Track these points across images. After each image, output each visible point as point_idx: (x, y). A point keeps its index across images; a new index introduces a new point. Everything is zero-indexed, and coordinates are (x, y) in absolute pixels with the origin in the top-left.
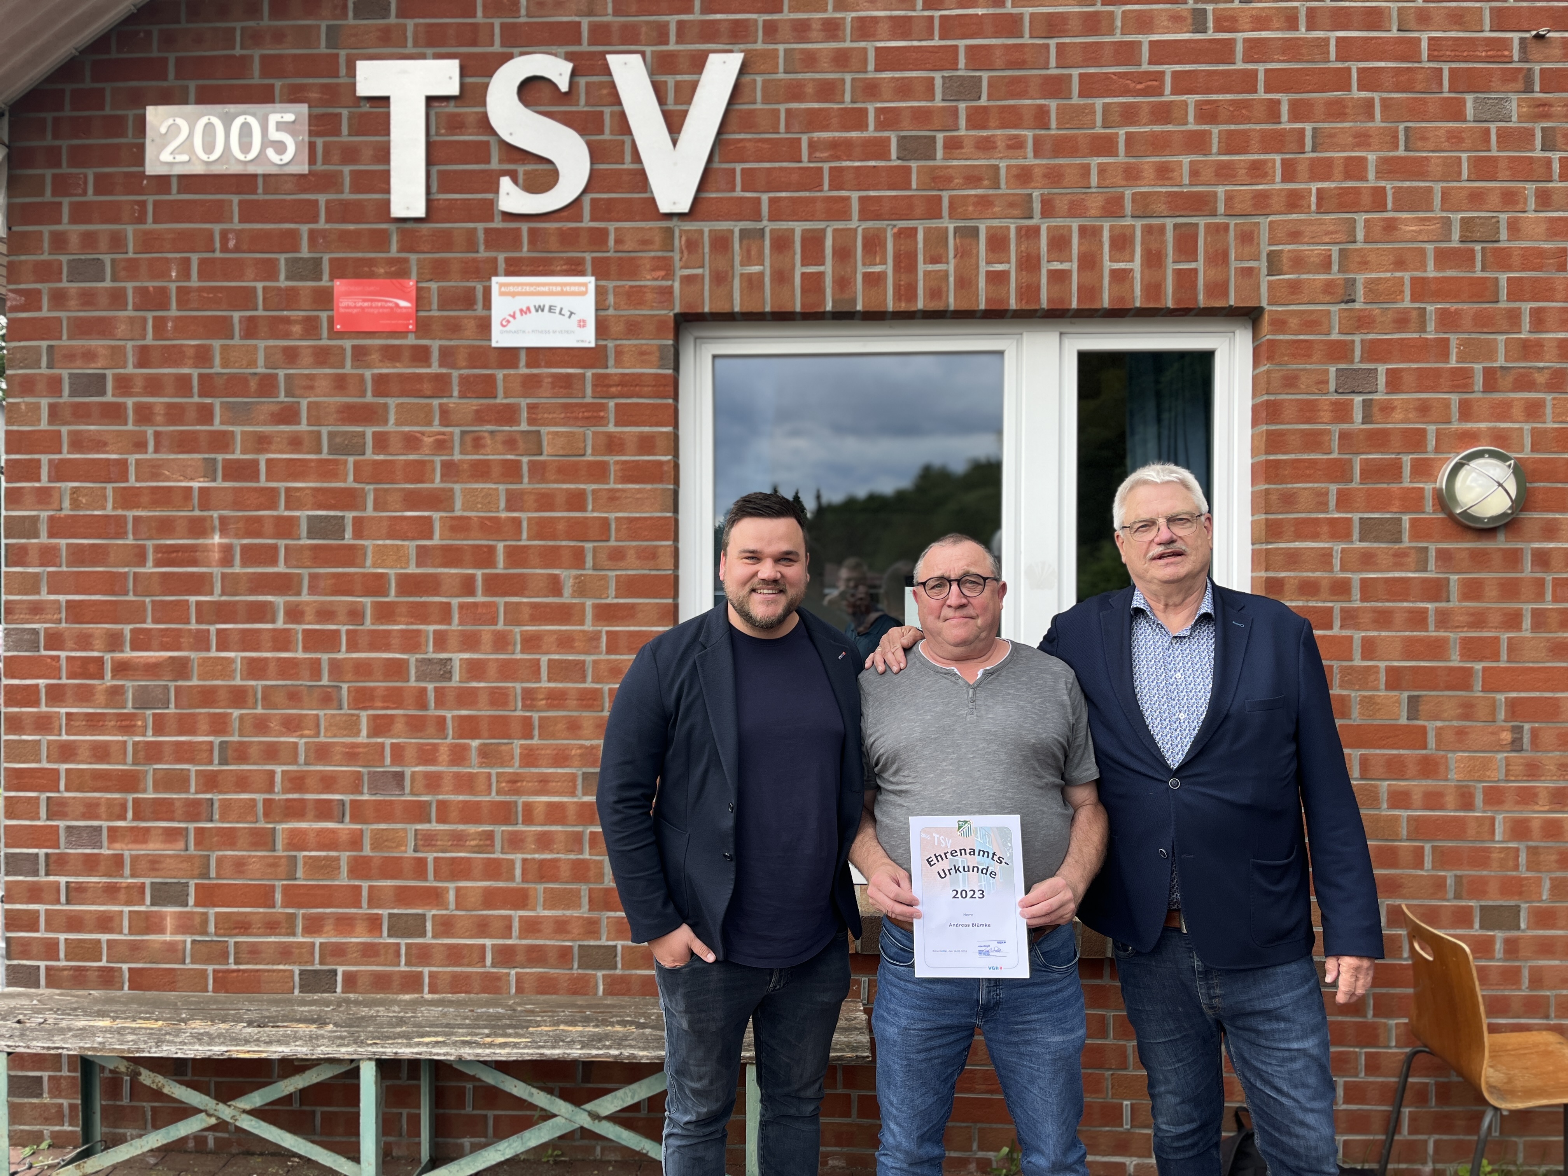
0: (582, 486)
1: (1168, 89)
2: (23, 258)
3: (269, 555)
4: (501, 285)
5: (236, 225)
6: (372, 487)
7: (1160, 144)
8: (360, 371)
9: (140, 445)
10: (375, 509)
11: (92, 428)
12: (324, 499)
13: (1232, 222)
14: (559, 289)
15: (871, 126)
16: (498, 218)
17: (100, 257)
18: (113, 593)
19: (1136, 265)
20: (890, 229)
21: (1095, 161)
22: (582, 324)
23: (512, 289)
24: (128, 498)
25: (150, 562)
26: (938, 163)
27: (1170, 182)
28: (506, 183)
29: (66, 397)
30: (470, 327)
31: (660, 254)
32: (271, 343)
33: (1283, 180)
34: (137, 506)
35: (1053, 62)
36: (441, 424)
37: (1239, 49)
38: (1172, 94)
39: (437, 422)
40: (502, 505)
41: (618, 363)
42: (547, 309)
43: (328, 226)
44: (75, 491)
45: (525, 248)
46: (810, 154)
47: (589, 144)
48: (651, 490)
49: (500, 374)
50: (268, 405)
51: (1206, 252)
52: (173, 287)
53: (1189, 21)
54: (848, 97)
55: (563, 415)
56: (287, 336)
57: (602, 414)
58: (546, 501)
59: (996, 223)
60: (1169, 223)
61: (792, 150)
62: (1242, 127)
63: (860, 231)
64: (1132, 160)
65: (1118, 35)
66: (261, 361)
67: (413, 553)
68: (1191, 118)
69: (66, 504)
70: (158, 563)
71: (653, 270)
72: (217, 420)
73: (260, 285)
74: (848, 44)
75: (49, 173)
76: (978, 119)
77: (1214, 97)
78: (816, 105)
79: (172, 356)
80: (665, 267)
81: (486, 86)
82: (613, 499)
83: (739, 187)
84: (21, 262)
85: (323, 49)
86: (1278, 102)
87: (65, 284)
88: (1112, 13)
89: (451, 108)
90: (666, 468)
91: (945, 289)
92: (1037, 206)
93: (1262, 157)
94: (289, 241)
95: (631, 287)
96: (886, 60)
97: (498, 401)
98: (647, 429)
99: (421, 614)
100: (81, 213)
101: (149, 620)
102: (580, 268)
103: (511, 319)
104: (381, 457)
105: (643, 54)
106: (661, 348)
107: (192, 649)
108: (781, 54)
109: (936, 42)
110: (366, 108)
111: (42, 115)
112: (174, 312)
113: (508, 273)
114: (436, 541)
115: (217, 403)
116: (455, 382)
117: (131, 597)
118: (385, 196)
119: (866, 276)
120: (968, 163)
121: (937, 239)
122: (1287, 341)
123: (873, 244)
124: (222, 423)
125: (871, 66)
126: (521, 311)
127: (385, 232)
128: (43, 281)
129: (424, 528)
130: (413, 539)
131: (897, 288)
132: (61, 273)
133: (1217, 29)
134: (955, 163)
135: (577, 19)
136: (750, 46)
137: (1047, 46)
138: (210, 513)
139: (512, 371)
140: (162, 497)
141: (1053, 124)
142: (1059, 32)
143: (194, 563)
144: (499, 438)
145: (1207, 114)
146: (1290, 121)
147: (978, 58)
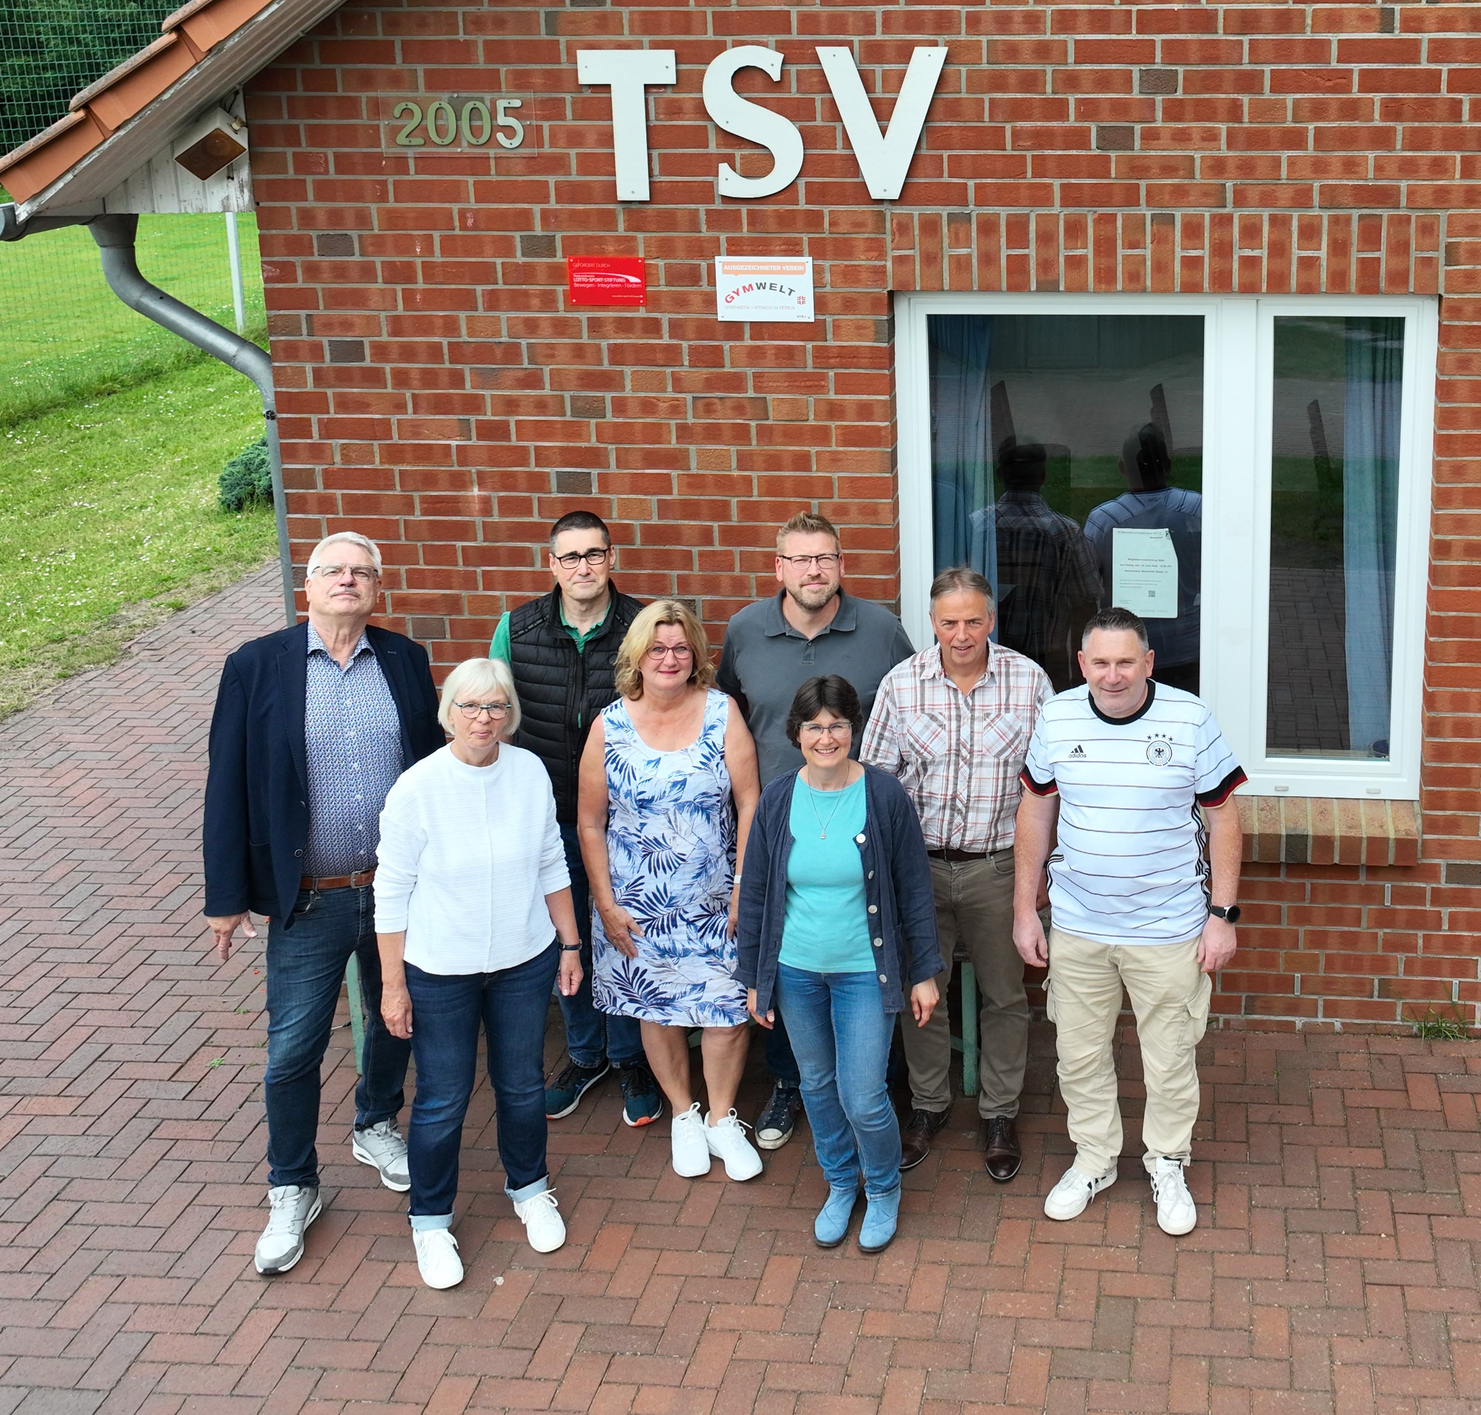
0: (807, 448)
1: (1355, 88)
2: (274, 232)
3: (524, 507)
4: (724, 264)
5: (473, 205)
6: (614, 446)
7: (1347, 139)
8: (597, 341)
9: (400, 407)
10: (618, 467)
11: (355, 390)
12: (570, 456)
13: (1414, 214)
14: (779, 268)
15: (1072, 116)
16: (718, 200)
17: (348, 232)
18: (388, 538)
19: (1323, 253)
20: (1090, 215)
21: (1285, 155)
22: (801, 300)
23: (734, 268)
24: (394, 454)
25: (418, 512)
26: (1137, 152)
27: (1357, 176)
28: (724, 168)
29: (327, 362)
30: (697, 301)
31: (872, 236)
32: (513, 314)
33: (1463, 177)
34: (402, 461)
35: (1246, 58)
36: (674, 391)
37: (1424, 48)
38: (1359, 91)
39: (670, 389)
40: (734, 464)
41: (836, 336)
42: (768, 286)
43: (558, 206)
44: (344, 447)
45: (745, 229)
46: (1013, 142)
47: (801, 130)
48: (870, 452)
49: (727, 345)
50: (513, 371)
51: (1388, 243)
52: (418, 261)
53: (1378, 21)
54: (1049, 88)
55: (786, 384)
56: (527, 308)
57: (823, 383)
58: (774, 462)
59: (1191, 211)
60: (1355, 213)
61: (996, 138)
62: (1425, 124)
63: (1062, 216)
64: (1320, 154)
65: (1309, 33)
66: (504, 332)
67: (655, 507)
68: (1377, 115)
69: (338, 458)
70: (425, 512)
71: (867, 251)
72: (468, 384)
73: (499, 261)
74: (1048, 37)
75: (290, 151)
76: (1174, 111)
77: (1400, 95)
78: (1019, 96)
79: (424, 326)
80: (877, 248)
81: (702, 73)
82: (835, 460)
83: (946, 174)
84: (273, 236)
85: (544, 36)
86: (1460, 101)
87: (316, 258)
88: (1303, 11)
89: (669, 95)
90: (883, 433)
91: (1142, 273)
92: (1230, 196)
93: (1443, 154)
94: (523, 220)
95: (846, 266)
96: (1085, 52)
97: (725, 370)
98: (865, 397)
99: (665, 560)
100: (324, 191)
101: (421, 561)
102: (798, 248)
103: (735, 295)
104: (621, 420)
105: (850, 44)
106: (877, 323)
107: (461, 588)
108: (984, 46)
109: (1134, 36)
110: (588, 94)
111: (278, 94)
112: (420, 285)
113: (730, 253)
114: (675, 496)
115: (466, 369)
116: (685, 351)
117: (403, 541)
118: (611, 178)
119: (1068, 258)
120: (1165, 153)
121: (1135, 225)
122: (1462, 327)
123: (1075, 229)
124: (473, 387)
125: (1071, 58)
126: (744, 288)
127: (612, 213)
128: (296, 255)
129: (664, 485)
130: (654, 494)
131: (1098, 271)
132: (312, 247)
133: (1404, 30)
134: (1152, 153)
135: (786, 8)
136: (954, 37)
137: (1240, 43)
138: (468, 468)
139: (738, 343)
140: (425, 453)
141: (1246, 118)
142: (1252, 29)
143: (458, 513)
144: (729, 404)
145: (1393, 111)
146: (1470, 120)
147: (1174, 51)
